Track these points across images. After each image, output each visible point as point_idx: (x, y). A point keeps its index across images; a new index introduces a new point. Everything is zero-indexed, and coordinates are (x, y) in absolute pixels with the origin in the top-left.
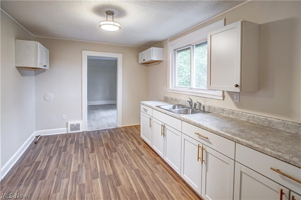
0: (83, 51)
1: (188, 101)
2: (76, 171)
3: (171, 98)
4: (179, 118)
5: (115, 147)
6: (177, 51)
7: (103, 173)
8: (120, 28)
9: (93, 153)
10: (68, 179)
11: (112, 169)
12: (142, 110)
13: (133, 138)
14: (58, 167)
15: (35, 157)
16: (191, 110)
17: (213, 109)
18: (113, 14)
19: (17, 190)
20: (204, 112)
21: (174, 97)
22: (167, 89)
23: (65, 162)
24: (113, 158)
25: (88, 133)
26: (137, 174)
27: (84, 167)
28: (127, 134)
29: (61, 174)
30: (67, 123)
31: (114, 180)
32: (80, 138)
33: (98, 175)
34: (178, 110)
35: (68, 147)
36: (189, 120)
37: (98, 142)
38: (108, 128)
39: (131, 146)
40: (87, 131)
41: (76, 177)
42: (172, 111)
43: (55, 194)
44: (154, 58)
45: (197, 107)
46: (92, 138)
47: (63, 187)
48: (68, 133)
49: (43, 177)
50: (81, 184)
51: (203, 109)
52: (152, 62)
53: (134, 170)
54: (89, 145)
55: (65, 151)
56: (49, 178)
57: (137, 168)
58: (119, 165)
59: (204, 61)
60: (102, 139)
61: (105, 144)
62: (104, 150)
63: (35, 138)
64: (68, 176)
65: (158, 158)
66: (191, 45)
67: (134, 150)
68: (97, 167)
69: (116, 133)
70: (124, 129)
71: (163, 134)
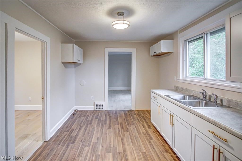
0: (105, 48)
1: (200, 93)
2: (95, 142)
3: (181, 87)
4: (189, 110)
5: (128, 127)
6: (188, 42)
7: (115, 149)
8: (129, 26)
9: (110, 130)
10: (89, 147)
11: (123, 147)
12: (152, 97)
13: (144, 122)
14: (84, 136)
15: (71, 125)
16: (204, 102)
17: (235, 104)
18: (123, 14)
19: (57, 148)
20: (222, 105)
21: (185, 87)
22: (177, 79)
23: (89, 133)
24: (125, 137)
25: (109, 112)
26: (144, 157)
27: (101, 140)
28: (140, 117)
29: (85, 142)
30: (94, 102)
31: (123, 158)
32: (102, 116)
33: (111, 149)
34: (188, 101)
35: (94, 121)
36: (201, 115)
37: (115, 120)
38: (124, 110)
39: (141, 128)
40: (108, 111)
41: (95, 147)
42: (181, 101)
43: (78, 158)
44: (164, 50)
45: (212, 100)
46: (111, 117)
47: (84, 154)
48: (95, 110)
49: (73, 143)
50: (97, 155)
51: (220, 102)
52: (162, 54)
53: (142, 153)
54: (108, 122)
55: (90, 124)
56: (77, 143)
57: (145, 152)
58: (129, 145)
59: (222, 50)
60: (118, 118)
61: (120, 123)
62: (119, 128)
63: (74, 111)
64: (89, 146)
65: (166, 145)
66: (205, 33)
67: (143, 133)
68: (111, 142)
69: (130, 115)
70: (137, 112)
71: (171, 124)
